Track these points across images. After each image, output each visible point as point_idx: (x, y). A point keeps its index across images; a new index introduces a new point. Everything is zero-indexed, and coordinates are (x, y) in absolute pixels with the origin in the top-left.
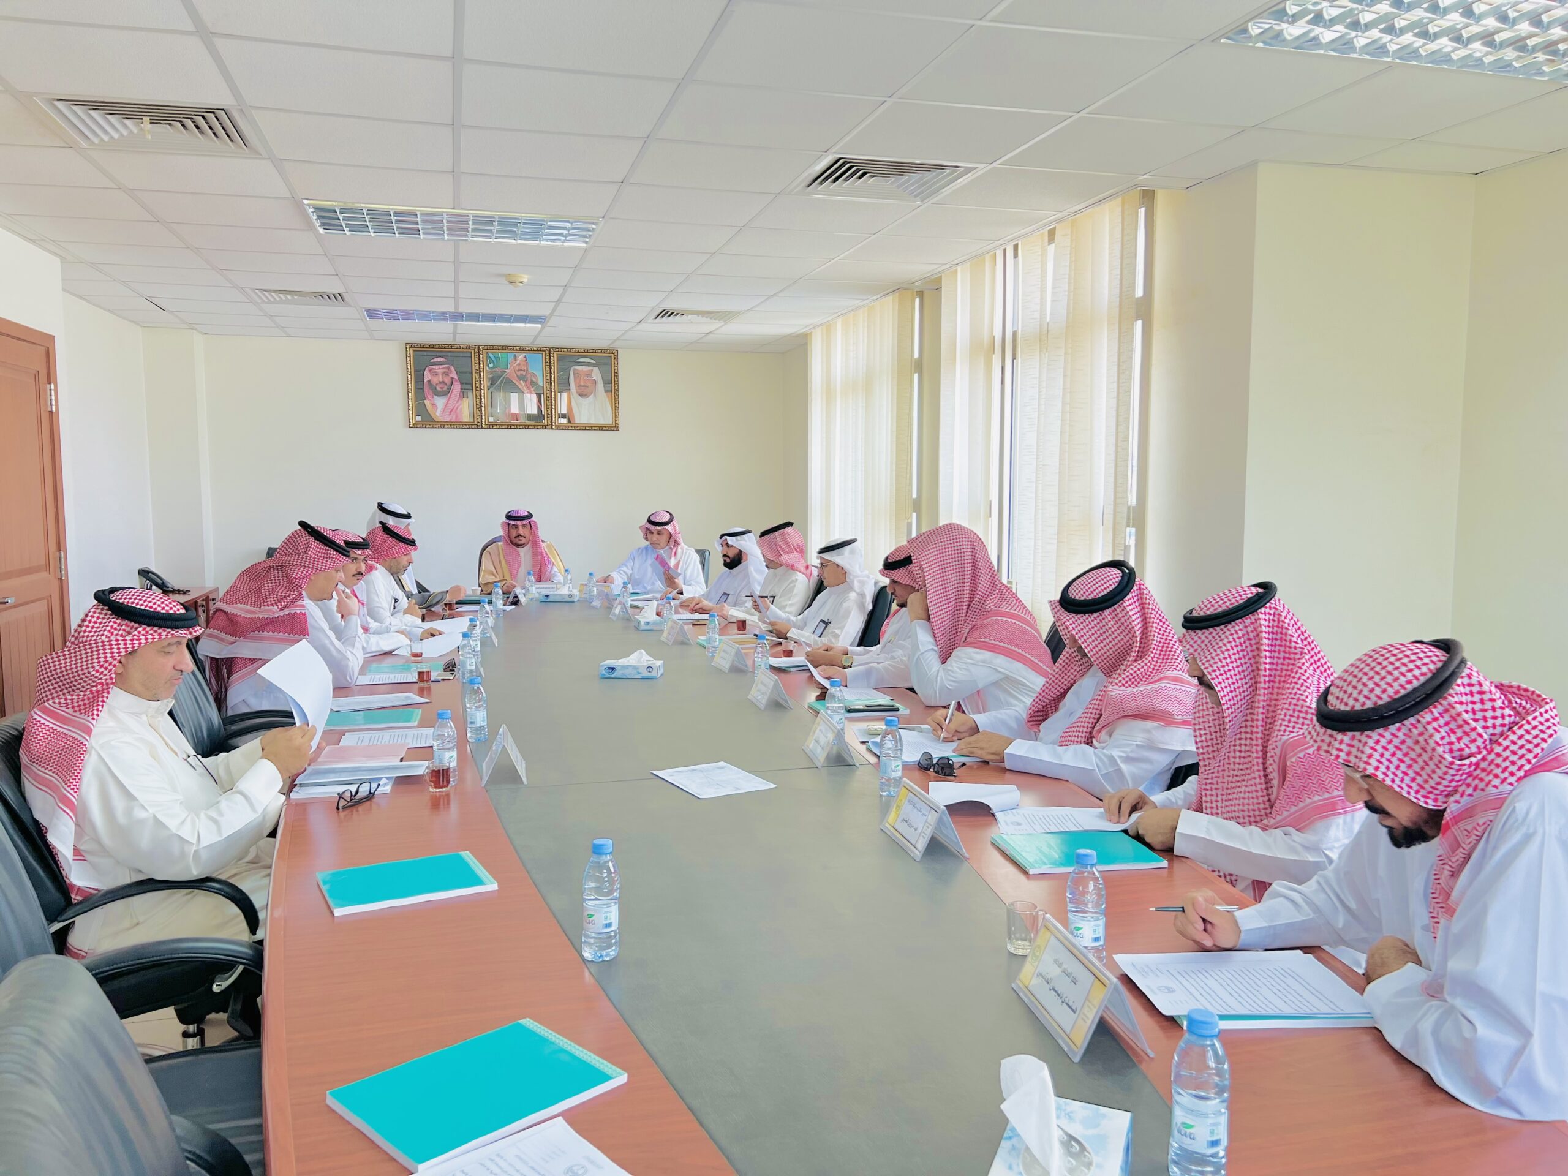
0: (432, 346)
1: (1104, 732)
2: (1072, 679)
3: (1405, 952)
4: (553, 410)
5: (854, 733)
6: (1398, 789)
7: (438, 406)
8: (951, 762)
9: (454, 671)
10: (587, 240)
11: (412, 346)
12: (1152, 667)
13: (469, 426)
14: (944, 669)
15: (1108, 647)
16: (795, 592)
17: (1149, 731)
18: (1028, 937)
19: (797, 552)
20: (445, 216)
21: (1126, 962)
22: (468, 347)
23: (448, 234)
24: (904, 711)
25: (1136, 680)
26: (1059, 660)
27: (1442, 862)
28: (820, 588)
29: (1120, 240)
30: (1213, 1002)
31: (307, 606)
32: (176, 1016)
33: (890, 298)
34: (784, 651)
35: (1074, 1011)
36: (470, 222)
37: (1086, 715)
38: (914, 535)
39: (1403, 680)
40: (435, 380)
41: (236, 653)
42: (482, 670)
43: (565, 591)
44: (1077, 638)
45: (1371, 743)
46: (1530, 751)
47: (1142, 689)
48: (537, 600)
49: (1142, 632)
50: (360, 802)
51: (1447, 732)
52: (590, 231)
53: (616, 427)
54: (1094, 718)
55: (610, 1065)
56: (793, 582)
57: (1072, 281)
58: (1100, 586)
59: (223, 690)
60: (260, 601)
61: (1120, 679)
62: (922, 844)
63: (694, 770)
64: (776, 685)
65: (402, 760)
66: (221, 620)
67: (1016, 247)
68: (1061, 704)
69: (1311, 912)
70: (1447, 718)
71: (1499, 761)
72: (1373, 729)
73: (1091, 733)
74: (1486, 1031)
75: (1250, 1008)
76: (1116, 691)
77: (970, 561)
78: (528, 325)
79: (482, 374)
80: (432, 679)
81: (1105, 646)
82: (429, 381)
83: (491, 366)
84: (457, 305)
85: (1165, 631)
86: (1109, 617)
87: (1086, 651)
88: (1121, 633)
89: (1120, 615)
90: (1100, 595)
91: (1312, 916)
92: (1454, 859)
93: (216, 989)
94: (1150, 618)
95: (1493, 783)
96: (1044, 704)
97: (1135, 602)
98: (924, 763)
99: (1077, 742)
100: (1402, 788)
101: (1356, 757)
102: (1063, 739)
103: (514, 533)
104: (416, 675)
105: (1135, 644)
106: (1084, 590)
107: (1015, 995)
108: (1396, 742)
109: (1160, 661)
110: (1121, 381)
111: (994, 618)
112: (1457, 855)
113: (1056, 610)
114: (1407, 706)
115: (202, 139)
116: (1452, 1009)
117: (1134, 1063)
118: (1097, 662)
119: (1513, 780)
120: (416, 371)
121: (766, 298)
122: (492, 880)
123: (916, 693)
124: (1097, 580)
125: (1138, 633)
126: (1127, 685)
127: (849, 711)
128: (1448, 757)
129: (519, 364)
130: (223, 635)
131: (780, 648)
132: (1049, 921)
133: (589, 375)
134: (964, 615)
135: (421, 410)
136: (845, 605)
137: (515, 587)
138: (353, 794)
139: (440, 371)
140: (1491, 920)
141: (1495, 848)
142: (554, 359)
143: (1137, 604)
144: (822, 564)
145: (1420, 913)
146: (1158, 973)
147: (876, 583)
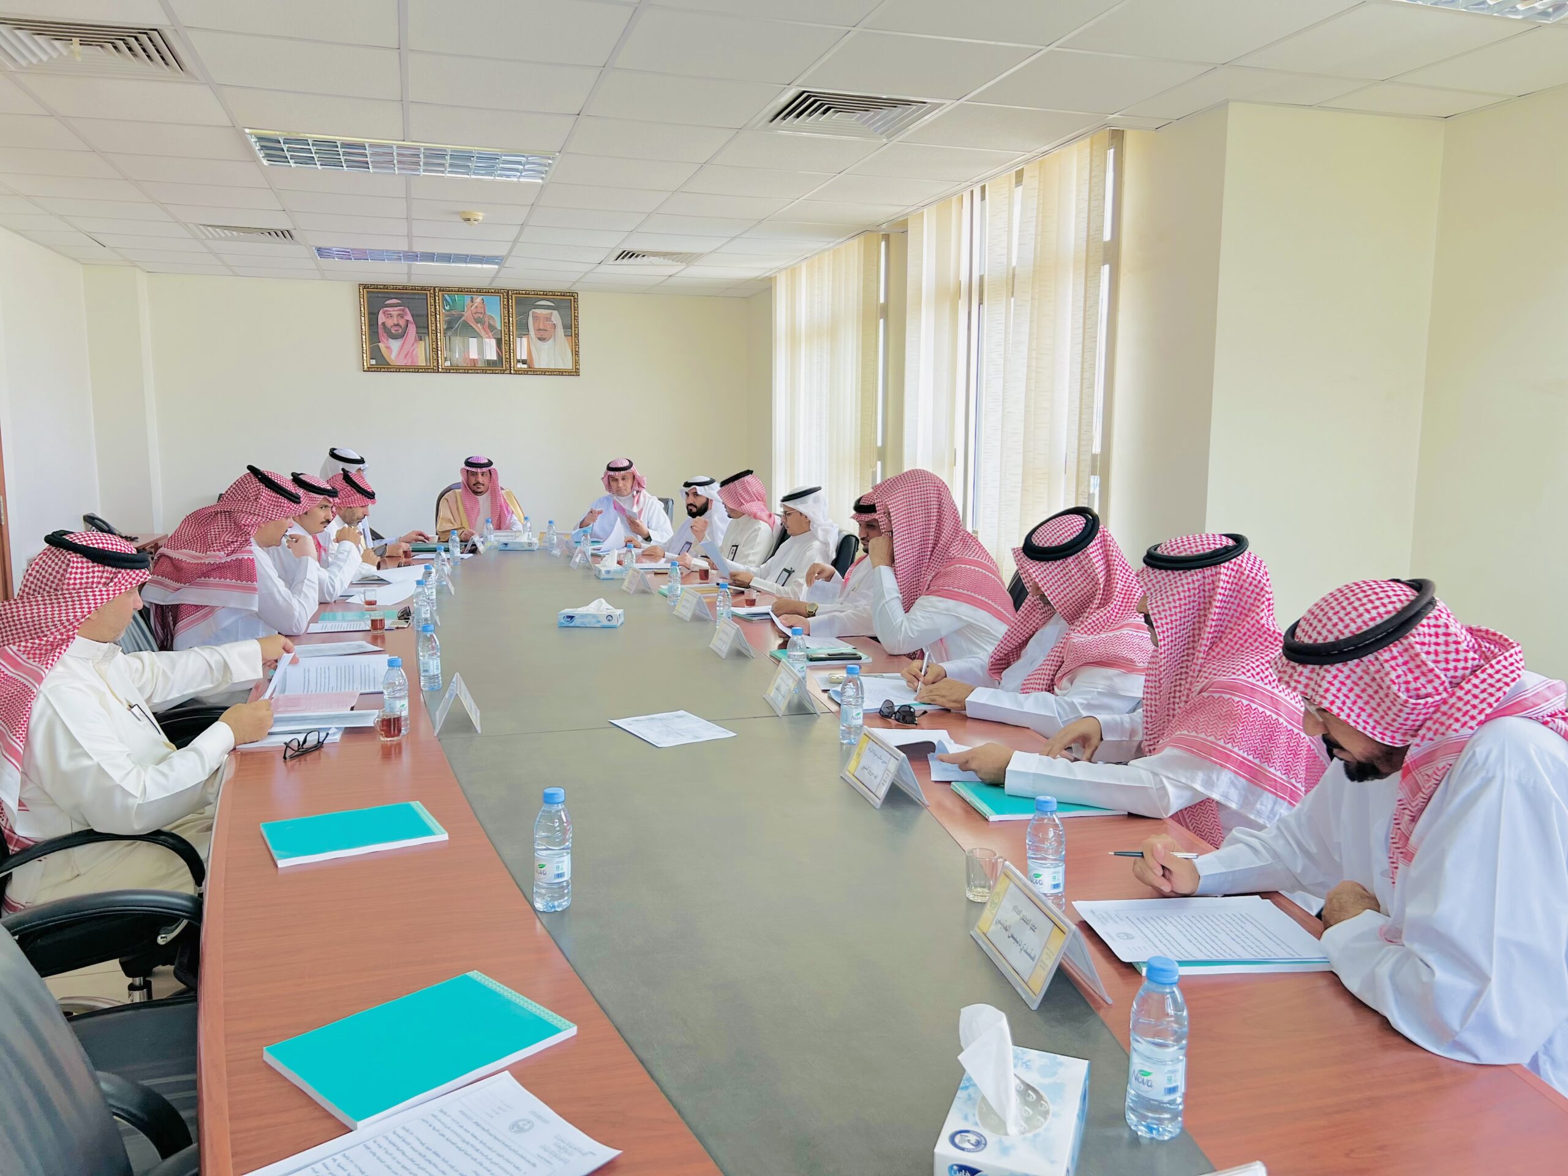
0: (385, 287)
1: (1065, 680)
2: (1034, 627)
3: (1363, 897)
4: (512, 354)
5: (816, 681)
6: (1353, 724)
7: (393, 349)
8: (912, 710)
9: (409, 619)
10: (544, 176)
11: (365, 286)
12: (1115, 614)
13: (426, 370)
14: (907, 619)
15: (1071, 595)
16: (758, 540)
17: (1110, 678)
18: (987, 884)
19: (759, 500)
20: (395, 147)
21: (1086, 908)
22: (423, 288)
23: (399, 168)
24: (866, 658)
25: (1098, 628)
26: (1021, 608)
27: (1402, 807)
28: (783, 536)
29: (1088, 181)
30: (1172, 948)
31: (255, 552)
32: (120, 968)
33: (856, 241)
34: (747, 600)
35: (1033, 959)
36: (422, 156)
37: (1048, 662)
38: (879, 481)
39: (1367, 616)
40: (390, 323)
41: (182, 600)
42: (437, 618)
43: (524, 539)
44: (1040, 585)
45: (1329, 677)
46: (1491, 695)
47: (1104, 636)
48: (496, 548)
49: (1106, 579)
50: (308, 751)
51: (1403, 671)
52: (546, 166)
53: (576, 372)
54: (1056, 666)
55: (559, 1017)
56: (755, 530)
57: (1040, 224)
58: (1063, 533)
59: (169, 637)
60: (206, 546)
61: (1083, 626)
62: (882, 791)
63: (653, 719)
64: (737, 634)
65: (352, 709)
66: (166, 566)
67: (983, 189)
68: (1023, 652)
69: (1269, 858)
70: (1406, 657)
71: (1460, 704)
72: (1332, 664)
73: (1052, 680)
74: (1444, 976)
75: (1209, 954)
76: (1079, 638)
77: (936, 506)
78: (485, 266)
79: (438, 316)
80: (386, 627)
81: (1068, 594)
82: (383, 324)
83: (447, 308)
84: (410, 244)
85: (1127, 579)
86: (1072, 565)
87: (1049, 599)
88: (1085, 580)
89: (1084, 563)
90: (1064, 542)
91: (1271, 861)
92: (1414, 804)
93: (161, 941)
94: (1113, 565)
95: (1454, 727)
96: (1007, 652)
97: (1098, 549)
98: (886, 711)
99: (1038, 689)
100: (1358, 723)
101: (1313, 690)
102: (1024, 687)
103: (473, 480)
104: (369, 623)
105: (1098, 592)
106: (1048, 537)
107: (973, 941)
108: (1354, 677)
109: (1122, 608)
110: (1087, 327)
111: (958, 566)
112: (1417, 799)
113: (1019, 557)
114: (1367, 642)
115: (135, 62)
116: (1409, 954)
117: (1092, 1010)
118: (1060, 610)
119: (1473, 723)
120: (369, 314)
121: (730, 239)
122: (443, 830)
123: (879, 642)
124: (1061, 527)
125: (1101, 581)
126: (1089, 632)
127: (811, 660)
128: (1403, 696)
129: (477, 307)
130: (168, 581)
131: (742, 598)
132: (1007, 867)
133: (548, 319)
134: (927, 561)
135: (376, 353)
136: (808, 554)
137: (473, 534)
138: (301, 743)
139: (395, 313)
140: (1448, 864)
141: (1455, 792)
142: (512, 302)
143: (1100, 551)
144: (785, 512)
145: (1380, 858)
146: (1117, 919)
147: (840, 532)
